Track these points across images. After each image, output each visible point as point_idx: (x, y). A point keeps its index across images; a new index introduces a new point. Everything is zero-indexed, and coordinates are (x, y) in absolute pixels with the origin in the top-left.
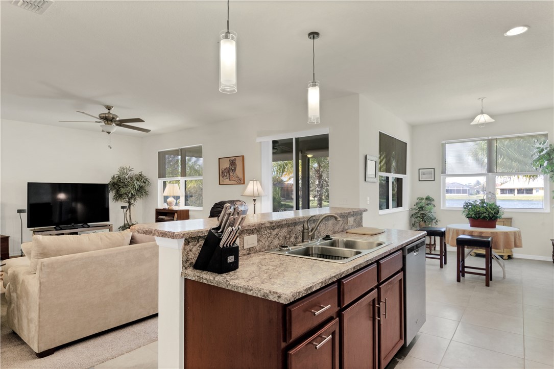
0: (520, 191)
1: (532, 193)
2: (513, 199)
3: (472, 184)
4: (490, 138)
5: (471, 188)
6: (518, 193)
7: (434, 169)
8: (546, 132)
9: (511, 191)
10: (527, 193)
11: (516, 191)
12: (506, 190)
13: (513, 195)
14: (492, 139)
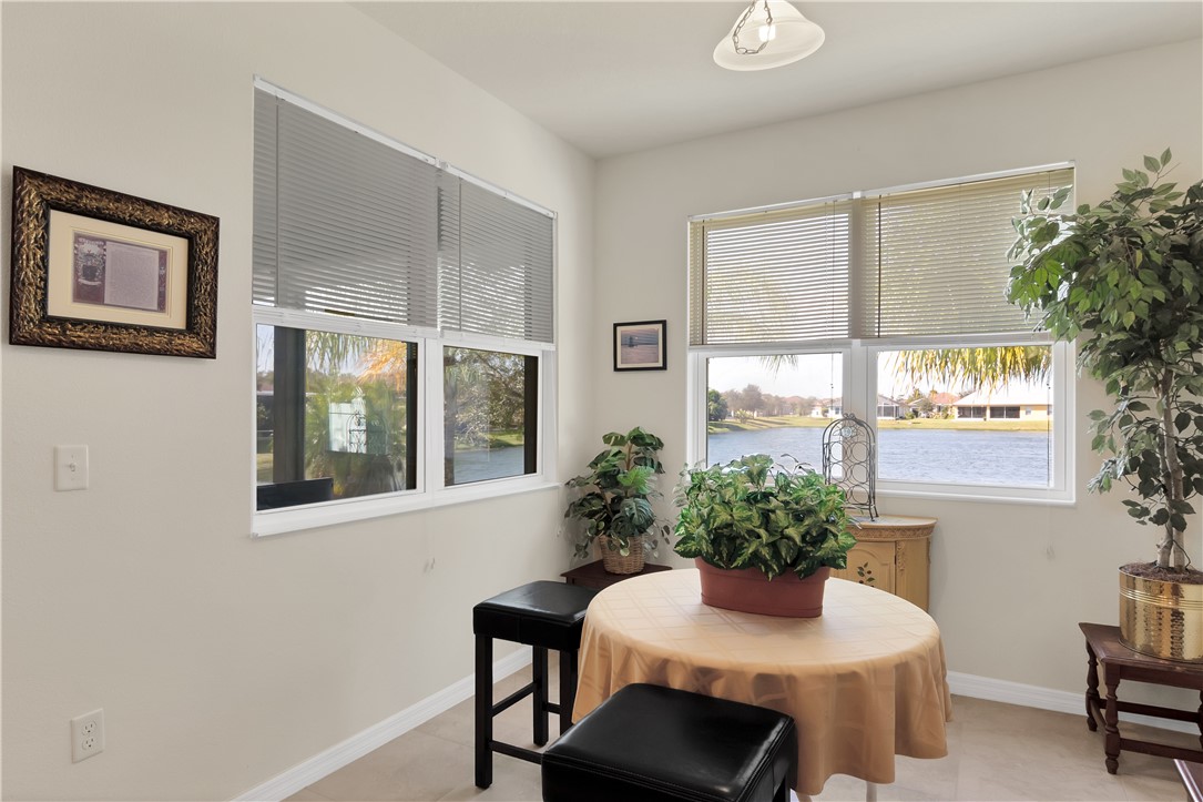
0: (997, 411)
1: (1018, 416)
2: (981, 427)
3: (906, 398)
4: (857, 195)
5: (902, 404)
6: (992, 416)
7: (664, 323)
8: (1065, 164)
9: (979, 411)
10: (1009, 416)
11: (988, 412)
12: (969, 408)
13: (982, 419)
14: (863, 202)
